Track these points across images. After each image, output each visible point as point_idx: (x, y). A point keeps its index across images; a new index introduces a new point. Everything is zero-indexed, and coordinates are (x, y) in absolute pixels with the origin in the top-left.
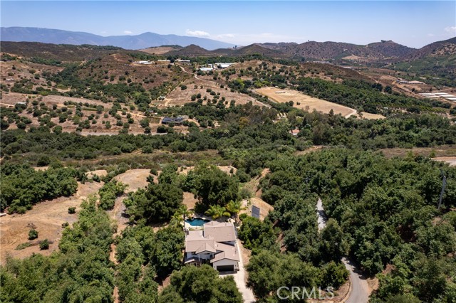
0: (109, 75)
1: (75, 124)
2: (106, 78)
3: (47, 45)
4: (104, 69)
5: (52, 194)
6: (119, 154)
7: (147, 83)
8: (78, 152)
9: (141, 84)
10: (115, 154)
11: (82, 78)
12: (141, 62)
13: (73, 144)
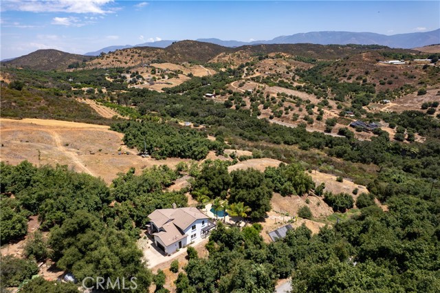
0: (348, 74)
1: (272, 112)
2: (344, 76)
3: (315, 45)
4: (347, 67)
5: (183, 154)
6: (279, 143)
7: (383, 84)
8: (246, 133)
9: (375, 85)
10: (275, 143)
11: (324, 75)
12: (390, 62)
13: (254, 127)
